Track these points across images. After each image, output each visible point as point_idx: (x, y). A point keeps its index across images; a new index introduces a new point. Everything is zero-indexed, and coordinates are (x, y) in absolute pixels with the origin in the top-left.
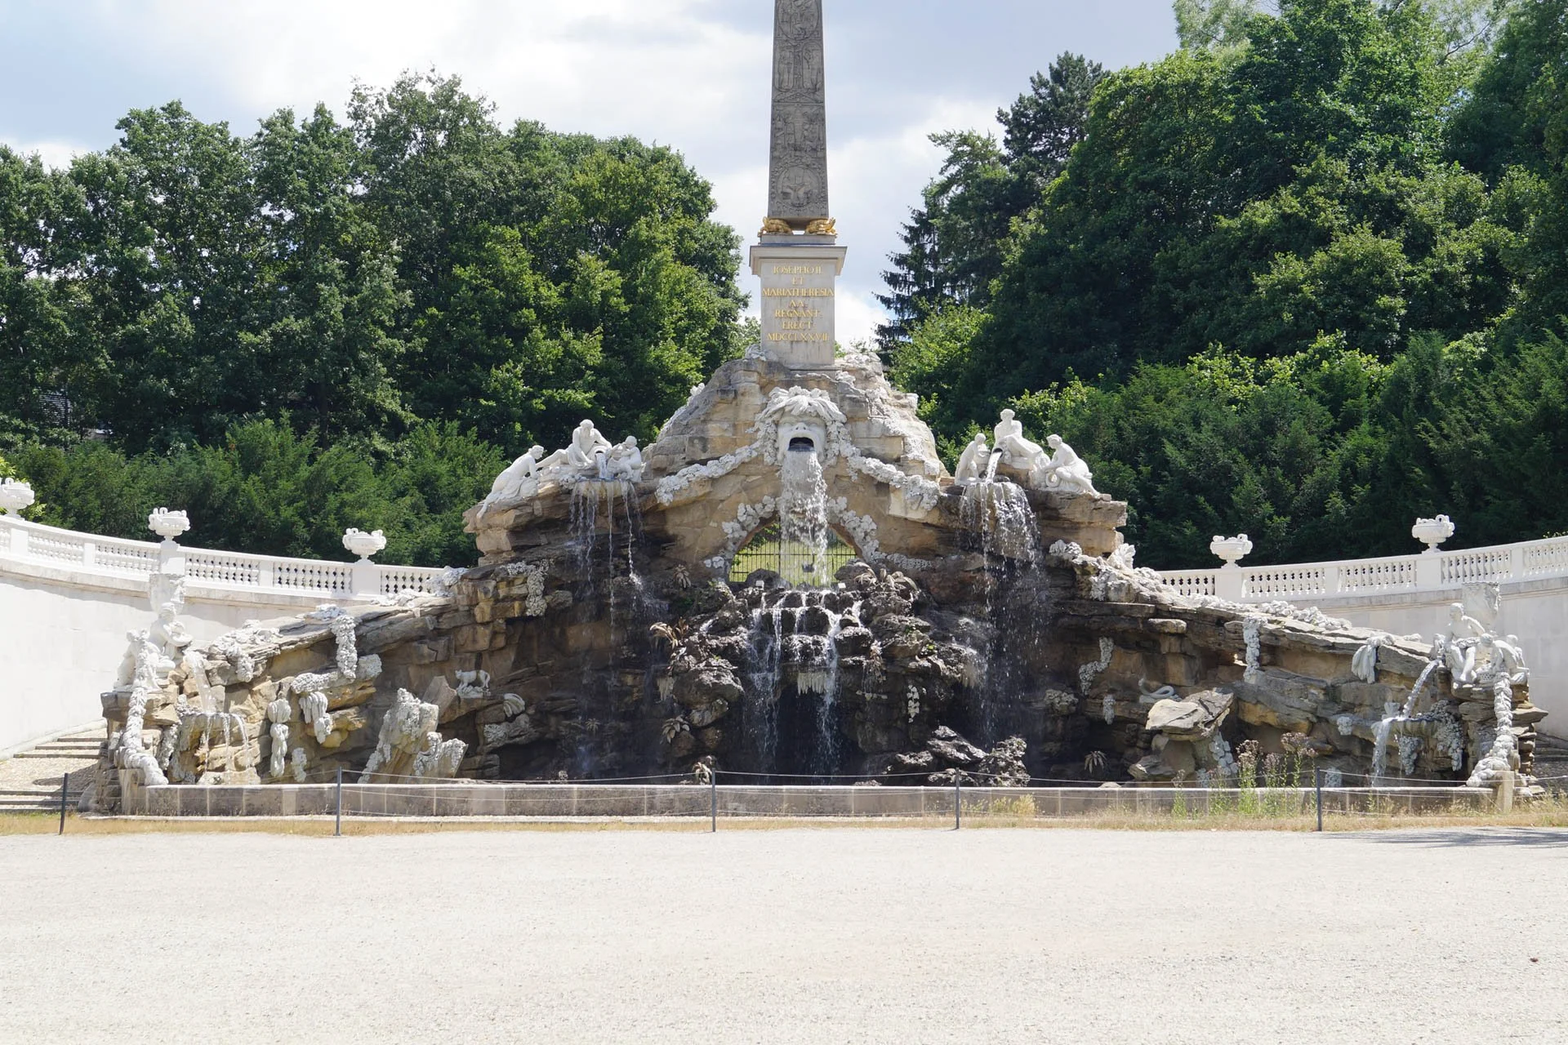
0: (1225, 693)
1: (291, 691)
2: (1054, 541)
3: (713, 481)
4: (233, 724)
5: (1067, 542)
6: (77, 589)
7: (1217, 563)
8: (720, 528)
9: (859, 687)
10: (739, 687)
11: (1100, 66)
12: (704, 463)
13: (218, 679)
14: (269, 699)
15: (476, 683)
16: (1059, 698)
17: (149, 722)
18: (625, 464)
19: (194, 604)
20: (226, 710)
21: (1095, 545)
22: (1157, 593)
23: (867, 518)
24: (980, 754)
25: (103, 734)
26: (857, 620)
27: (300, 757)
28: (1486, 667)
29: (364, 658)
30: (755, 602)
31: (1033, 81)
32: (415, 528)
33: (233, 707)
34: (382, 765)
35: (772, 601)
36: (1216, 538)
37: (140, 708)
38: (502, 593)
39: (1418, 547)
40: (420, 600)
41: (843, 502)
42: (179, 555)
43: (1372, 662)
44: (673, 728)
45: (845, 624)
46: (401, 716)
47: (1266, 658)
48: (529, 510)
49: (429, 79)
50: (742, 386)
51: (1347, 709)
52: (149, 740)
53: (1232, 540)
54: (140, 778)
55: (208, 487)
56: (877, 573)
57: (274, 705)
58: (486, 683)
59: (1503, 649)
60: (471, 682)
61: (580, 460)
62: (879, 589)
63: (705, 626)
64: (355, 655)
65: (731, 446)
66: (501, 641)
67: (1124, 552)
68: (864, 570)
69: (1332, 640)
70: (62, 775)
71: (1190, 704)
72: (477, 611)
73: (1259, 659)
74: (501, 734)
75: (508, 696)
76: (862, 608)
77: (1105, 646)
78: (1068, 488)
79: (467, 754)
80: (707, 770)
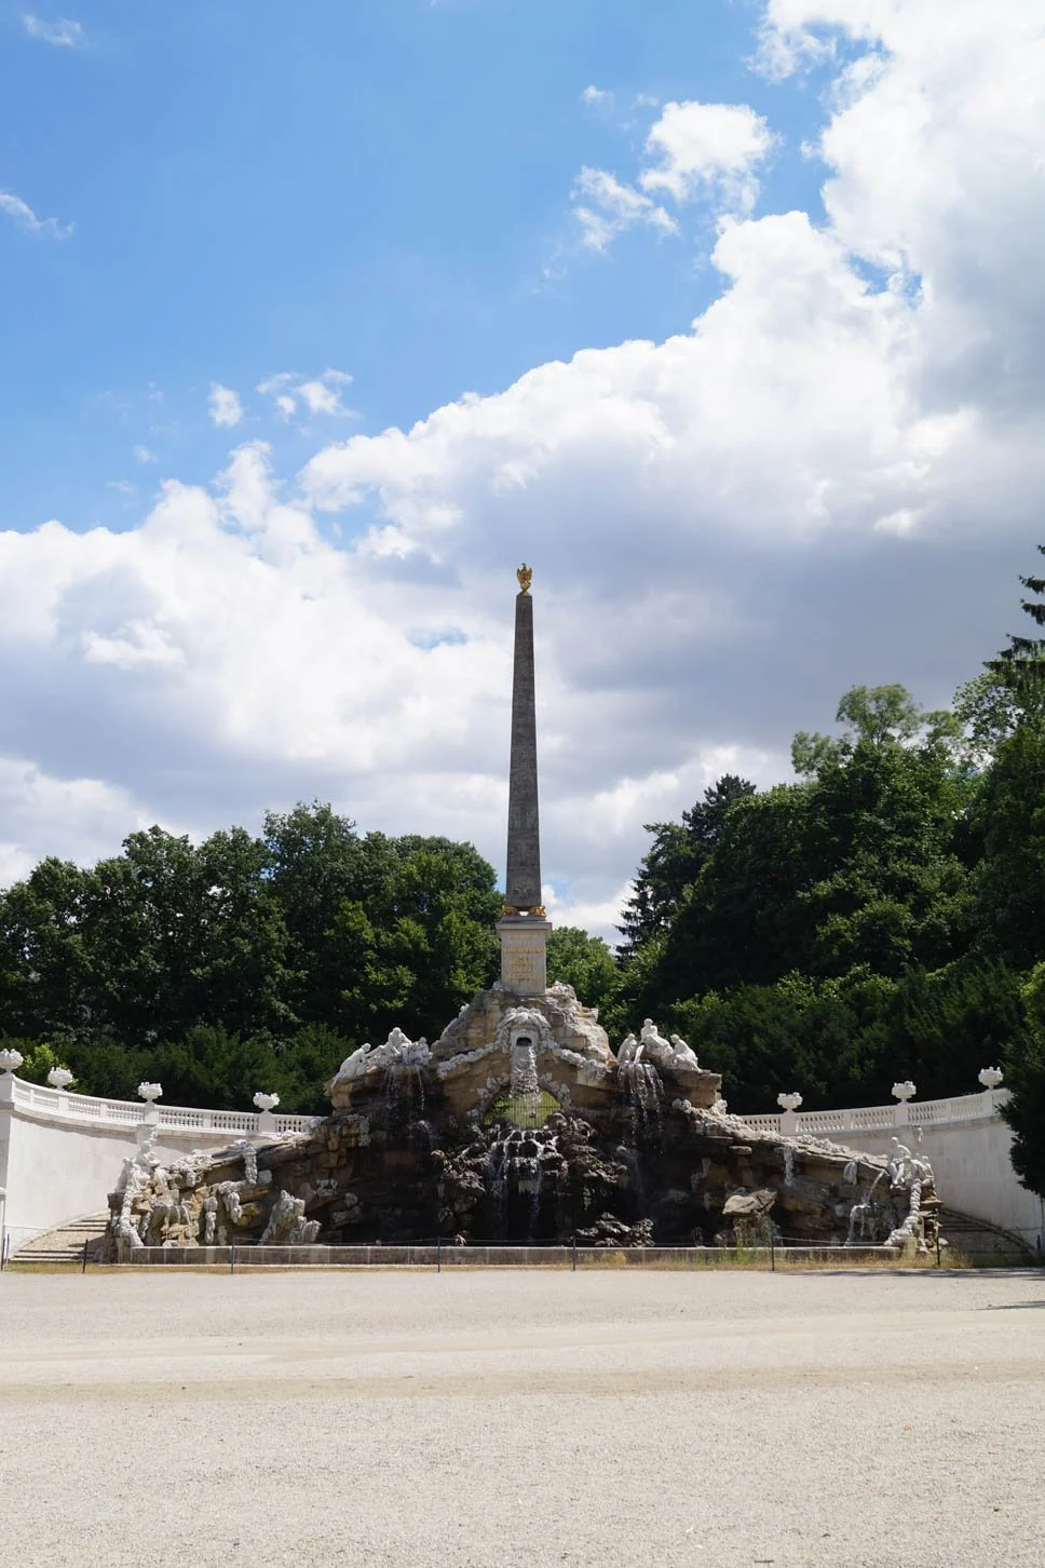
0: (772, 1191)
1: (218, 1192)
2: (674, 1099)
3: (471, 1064)
4: (182, 1212)
5: (682, 1100)
6: (96, 1131)
7: (781, 1110)
8: (476, 1092)
9: (555, 1189)
10: (483, 1189)
11: (748, 783)
12: (466, 1053)
13: (175, 1185)
14: (205, 1197)
15: (329, 1187)
16: (675, 1194)
17: (134, 1211)
18: (419, 1054)
19: (163, 1139)
20: (180, 1204)
21: (701, 1100)
22: (736, 1131)
23: (564, 1086)
24: (627, 1229)
25: (109, 1219)
26: (554, 1148)
27: (223, 1232)
28: (909, 1176)
29: (261, 1173)
30: (494, 1138)
31: (706, 792)
32: (299, 1090)
33: (184, 1201)
34: (271, 1236)
35: (504, 1137)
36: (781, 1095)
37: (129, 1203)
38: (344, 1133)
39: (896, 1101)
40: (295, 1138)
41: (549, 1076)
42: (154, 1110)
43: (855, 1172)
44: (445, 1213)
45: (547, 1150)
46: (283, 1207)
47: (798, 1170)
48: (360, 1082)
49: (314, 807)
50: (489, 1007)
51: (842, 1201)
52: (134, 1221)
53: (790, 1096)
54: (128, 1241)
55: (174, 1065)
56: (568, 1120)
57: (207, 1200)
58: (334, 1187)
59: (918, 1166)
60: (325, 1187)
61: (393, 1052)
62: (568, 1129)
63: (464, 1152)
64: (256, 1171)
65: (482, 1043)
66: (344, 1161)
67: (720, 1104)
68: (560, 1117)
69: (834, 1159)
70: (84, 1242)
71: (751, 1198)
72: (329, 1143)
73: (793, 1171)
74: (343, 1217)
75: (348, 1195)
76: (557, 1141)
77: (706, 1163)
78: (683, 1067)
79: (322, 1230)
80: (462, 1239)
